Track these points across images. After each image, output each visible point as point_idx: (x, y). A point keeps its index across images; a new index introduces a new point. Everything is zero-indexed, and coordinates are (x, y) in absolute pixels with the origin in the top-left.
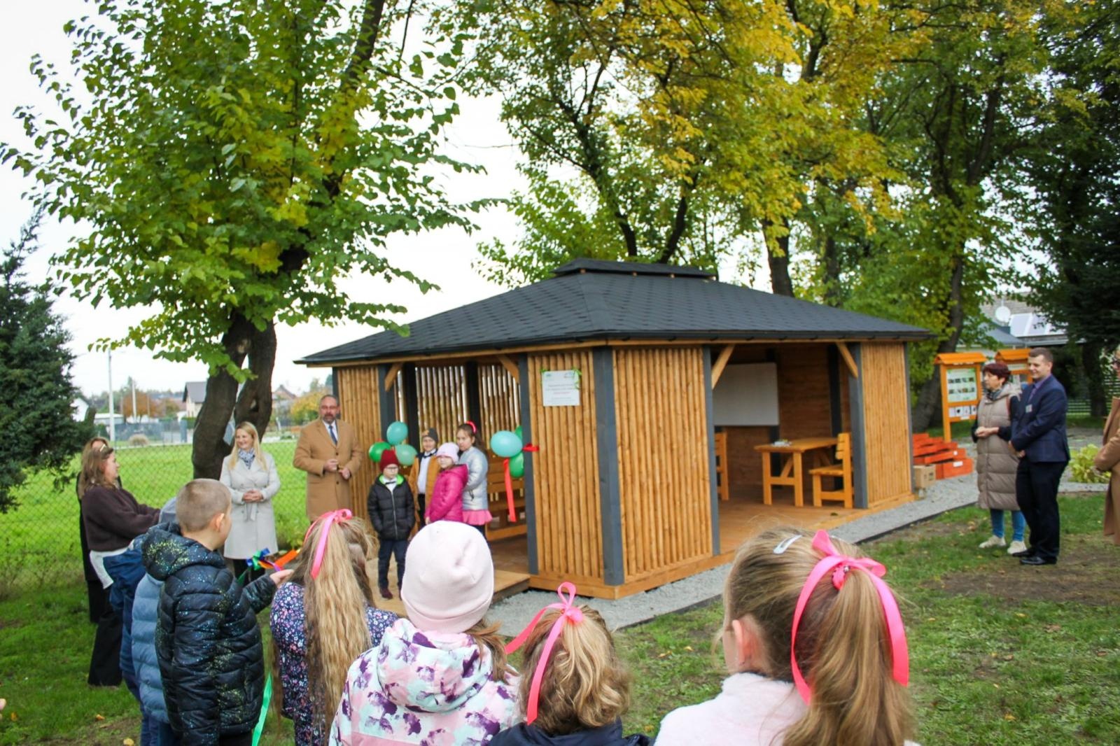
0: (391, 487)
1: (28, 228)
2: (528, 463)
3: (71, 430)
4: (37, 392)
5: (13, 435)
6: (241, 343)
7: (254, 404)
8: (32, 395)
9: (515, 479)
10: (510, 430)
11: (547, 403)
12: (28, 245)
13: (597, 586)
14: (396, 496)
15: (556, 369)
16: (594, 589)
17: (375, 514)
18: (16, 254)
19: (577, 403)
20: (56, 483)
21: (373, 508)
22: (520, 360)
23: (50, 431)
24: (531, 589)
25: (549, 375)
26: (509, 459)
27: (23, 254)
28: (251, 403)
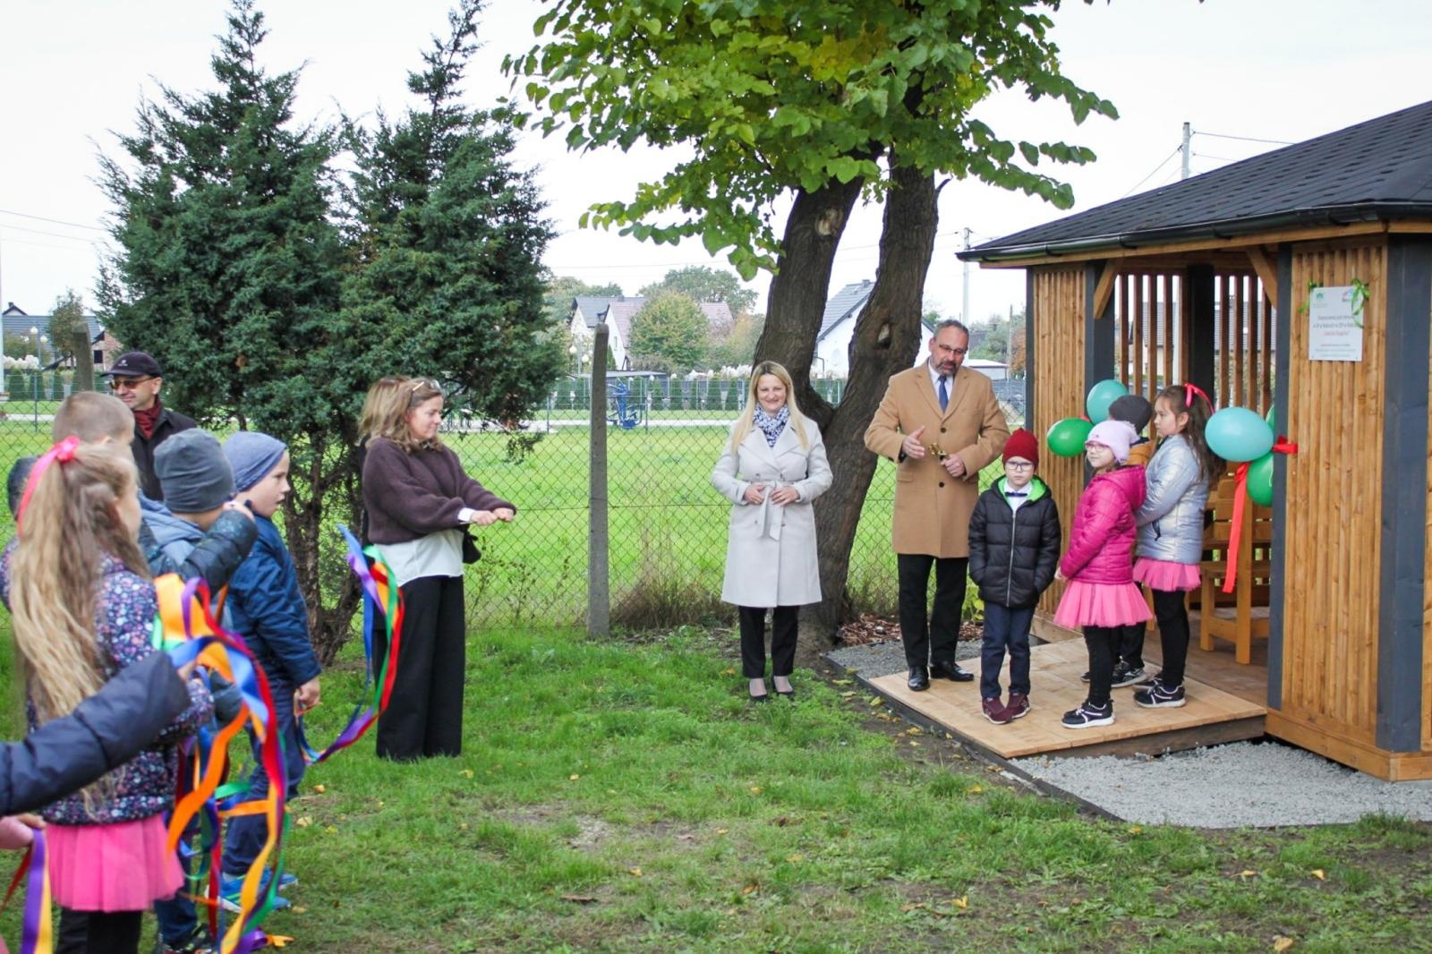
0: (1015, 503)
1: (462, 14)
2: (1279, 476)
3: (509, 358)
4: (449, 290)
5: (406, 358)
6: (824, 217)
7: (884, 334)
8: (442, 295)
9: (1257, 508)
10: (1254, 408)
11: (1314, 355)
12: (467, 41)
13: (1363, 747)
14: (1021, 522)
15: (1332, 284)
16: (1357, 752)
17: (979, 547)
18: (445, 59)
19: (1357, 356)
20: (511, 446)
21: (977, 534)
22: (1280, 257)
23: (470, 356)
24: (1269, 738)
25: (1320, 295)
26: (1248, 464)
27: (457, 58)
28: (879, 331)
